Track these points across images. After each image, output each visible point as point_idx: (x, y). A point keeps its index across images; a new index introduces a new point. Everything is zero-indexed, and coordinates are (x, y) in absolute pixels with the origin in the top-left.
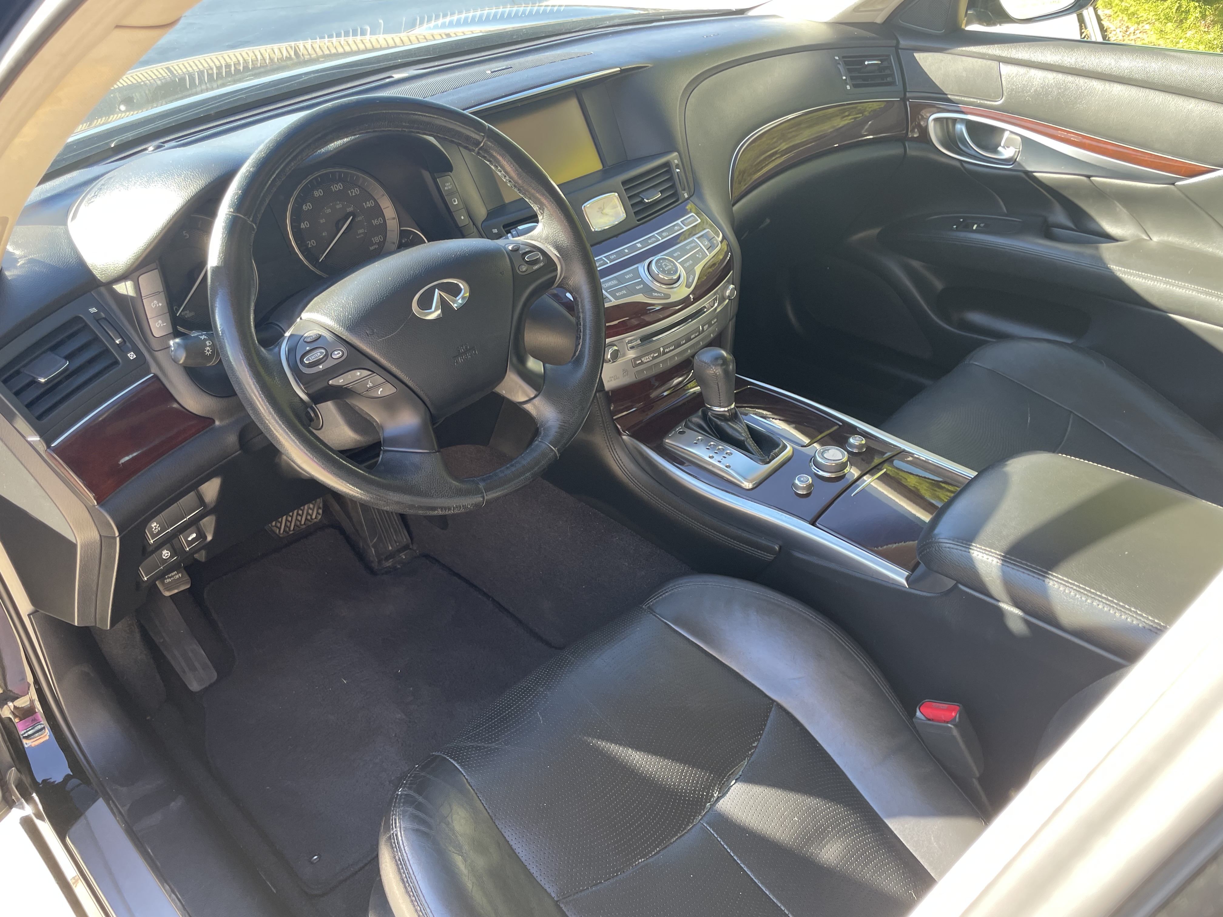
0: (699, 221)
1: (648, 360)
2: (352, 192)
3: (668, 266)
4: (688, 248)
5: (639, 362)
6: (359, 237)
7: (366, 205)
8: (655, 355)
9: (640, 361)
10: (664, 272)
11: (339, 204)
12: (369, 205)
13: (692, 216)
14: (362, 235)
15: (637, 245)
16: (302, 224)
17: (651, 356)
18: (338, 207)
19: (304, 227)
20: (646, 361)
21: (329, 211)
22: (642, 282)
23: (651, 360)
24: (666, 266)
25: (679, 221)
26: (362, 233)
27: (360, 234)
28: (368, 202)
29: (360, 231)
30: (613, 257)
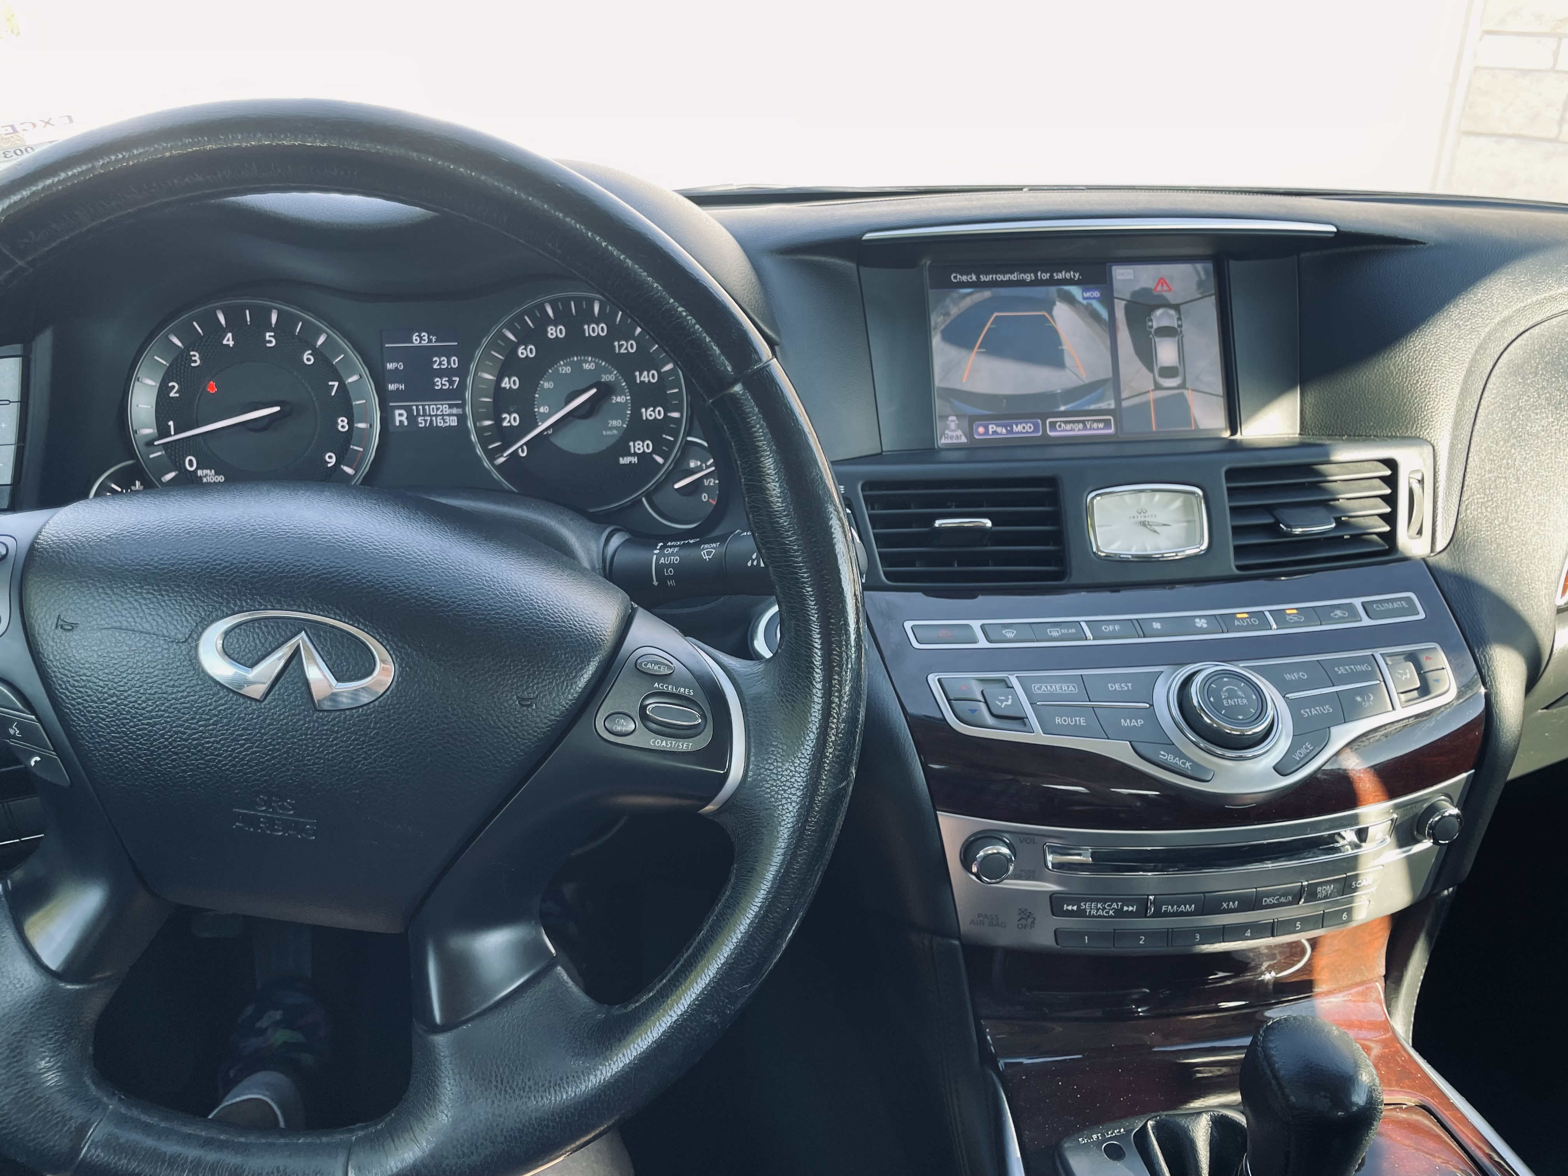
0: (1422, 616)
1: (1100, 912)
2: (620, 346)
3: (1238, 697)
4: (1341, 670)
5: (1070, 908)
6: (609, 433)
7: (640, 375)
8: (1125, 908)
9: (1075, 908)
10: (1217, 706)
11: (590, 362)
12: (646, 380)
13: (1408, 599)
14: (615, 432)
15: (1197, 620)
16: (506, 379)
17: (1115, 905)
18: (586, 366)
19: (508, 386)
20: (1094, 912)
21: (568, 370)
22: (1150, 713)
23: (1111, 917)
24: (1232, 695)
25: (1357, 602)
26: (616, 428)
27: (612, 428)
28: (645, 373)
29: (614, 423)
30: (1111, 628)
